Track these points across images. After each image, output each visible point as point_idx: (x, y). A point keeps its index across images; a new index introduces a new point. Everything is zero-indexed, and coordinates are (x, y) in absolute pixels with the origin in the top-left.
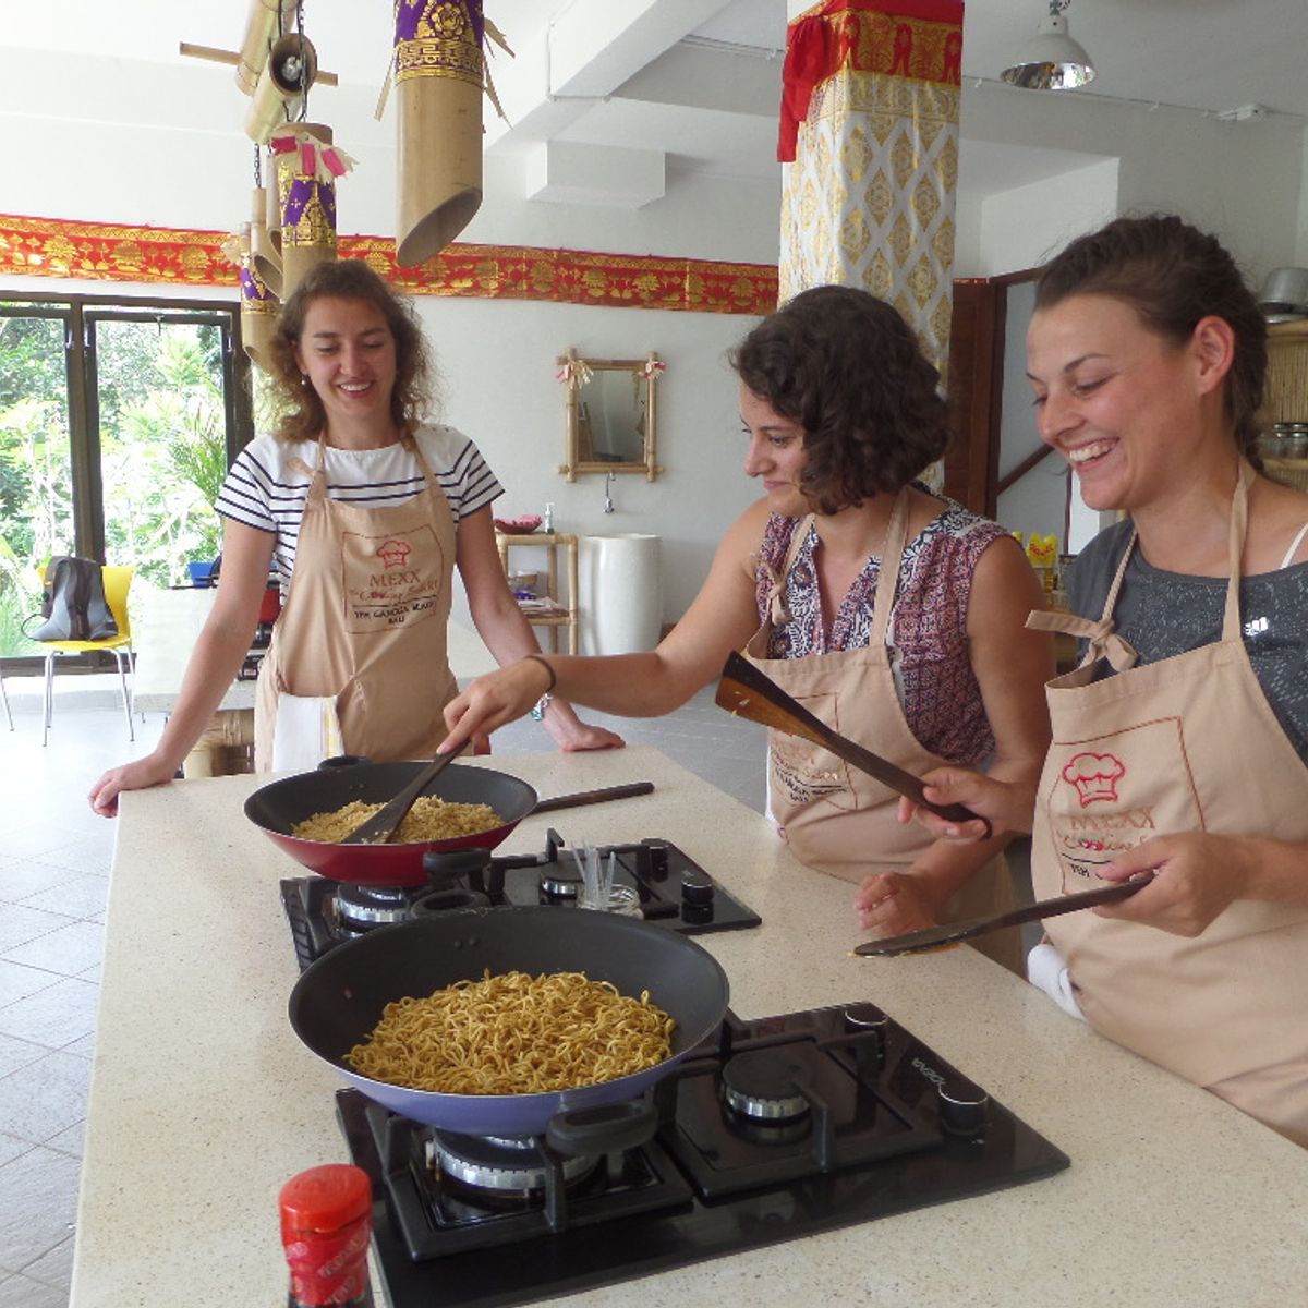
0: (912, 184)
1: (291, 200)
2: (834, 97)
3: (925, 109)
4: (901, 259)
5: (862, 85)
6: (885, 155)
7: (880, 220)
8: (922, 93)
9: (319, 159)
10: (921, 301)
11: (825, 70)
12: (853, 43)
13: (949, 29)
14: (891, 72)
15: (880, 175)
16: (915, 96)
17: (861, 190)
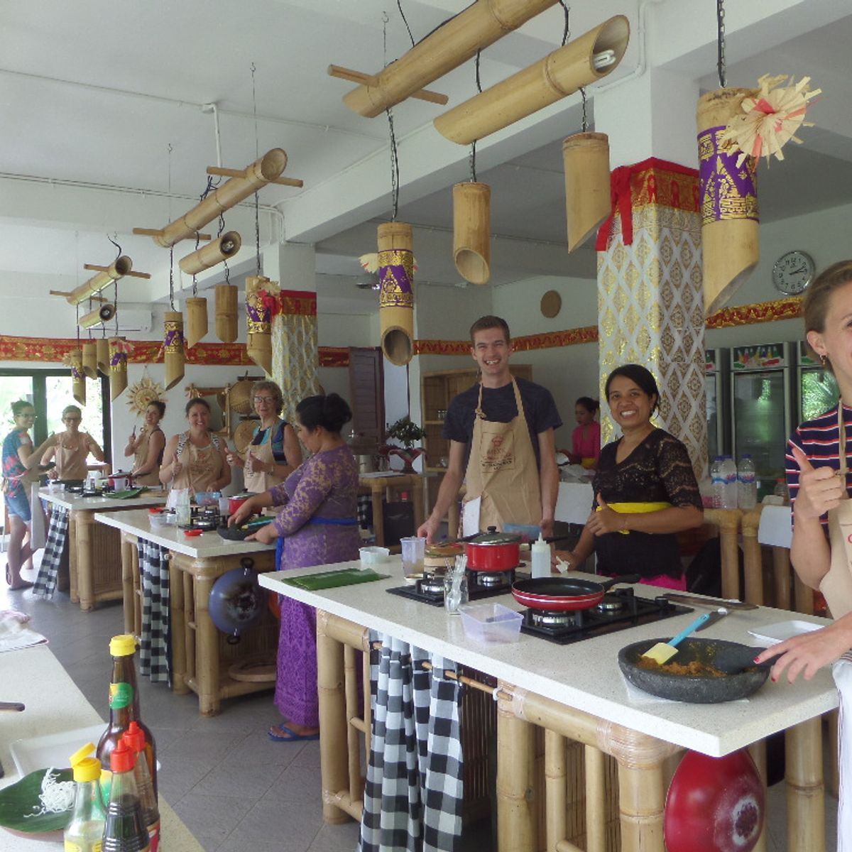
0: (303, 345)
1: (115, 357)
2: (278, 320)
3: (305, 323)
4: (301, 367)
5: (286, 318)
6: (295, 338)
7: (294, 356)
8: (305, 319)
9: (123, 347)
10: (309, 379)
11: (276, 312)
12: (283, 307)
13: (311, 300)
14: (295, 313)
15: (293, 343)
16: (303, 321)
17: (287, 348)
